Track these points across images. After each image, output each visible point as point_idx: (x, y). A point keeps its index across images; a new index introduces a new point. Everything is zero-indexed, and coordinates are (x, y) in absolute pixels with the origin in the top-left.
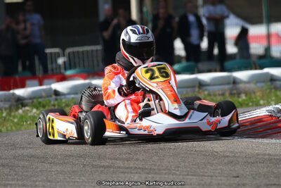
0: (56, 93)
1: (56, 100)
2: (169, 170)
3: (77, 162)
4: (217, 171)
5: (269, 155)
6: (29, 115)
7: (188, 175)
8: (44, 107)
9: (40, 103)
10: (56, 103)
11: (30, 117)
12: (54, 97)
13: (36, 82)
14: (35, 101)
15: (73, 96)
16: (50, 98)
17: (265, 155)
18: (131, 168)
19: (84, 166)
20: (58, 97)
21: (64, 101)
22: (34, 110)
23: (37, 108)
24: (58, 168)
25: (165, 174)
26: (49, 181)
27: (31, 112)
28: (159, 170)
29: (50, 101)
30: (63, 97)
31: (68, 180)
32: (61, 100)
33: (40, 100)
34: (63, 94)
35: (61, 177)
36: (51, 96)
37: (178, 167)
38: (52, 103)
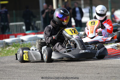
0: (22, 41)
1: (22, 43)
2: (70, 71)
3: (31, 69)
4: (90, 71)
5: (112, 64)
6: (11, 50)
7: (78, 73)
8: (17, 46)
9: (15, 45)
10: (22, 45)
11: (11, 51)
12: (21, 42)
13: (14, 36)
14: (13, 44)
15: (29, 42)
16: (20, 43)
17: (110, 65)
18: (54, 71)
19: (34, 70)
20: (23, 42)
21: (25, 44)
22: (13, 48)
23: (14, 47)
24: (24, 71)
25: (69, 73)
26: (20, 77)
27: (12, 49)
28: (66, 71)
29: (20, 44)
30: (25, 42)
31: (28, 76)
32: (24, 43)
33: (15, 44)
34: (25, 41)
35: (25, 75)
36: (20, 42)
37: (74, 70)
38: (21, 45)
